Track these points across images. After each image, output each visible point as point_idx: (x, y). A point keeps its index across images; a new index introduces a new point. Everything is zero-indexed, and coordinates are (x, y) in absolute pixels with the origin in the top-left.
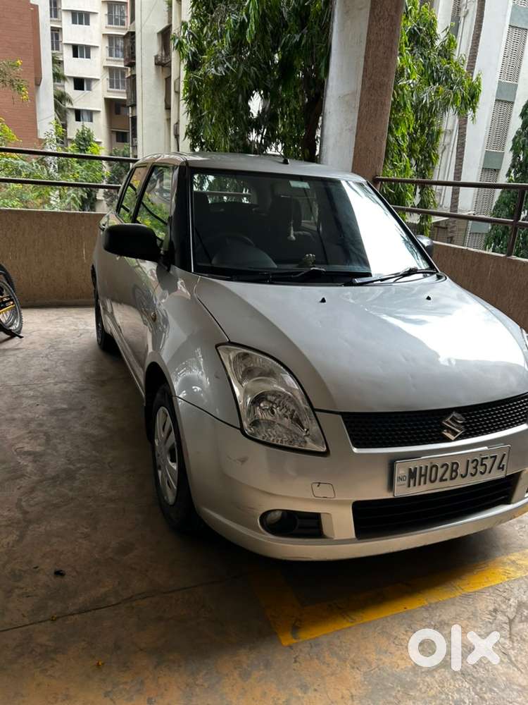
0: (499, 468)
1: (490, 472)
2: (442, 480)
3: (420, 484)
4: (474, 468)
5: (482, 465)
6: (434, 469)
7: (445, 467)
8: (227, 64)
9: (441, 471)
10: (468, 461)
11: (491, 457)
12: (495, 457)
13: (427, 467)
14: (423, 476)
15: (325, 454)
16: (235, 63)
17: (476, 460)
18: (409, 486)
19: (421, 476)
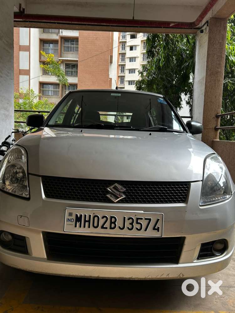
0: (154, 229)
1: (146, 230)
2: (102, 227)
3: (84, 227)
4: (130, 224)
5: (137, 223)
6: (96, 219)
7: (105, 219)
8: (154, 75)
9: (102, 221)
10: (125, 218)
11: (146, 219)
12: (150, 220)
13: (90, 216)
14: (87, 221)
15: (28, 199)
16: (157, 74)
17: (132, 219)
18: (76, 226)
19: (85, 221)
